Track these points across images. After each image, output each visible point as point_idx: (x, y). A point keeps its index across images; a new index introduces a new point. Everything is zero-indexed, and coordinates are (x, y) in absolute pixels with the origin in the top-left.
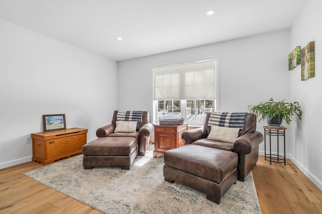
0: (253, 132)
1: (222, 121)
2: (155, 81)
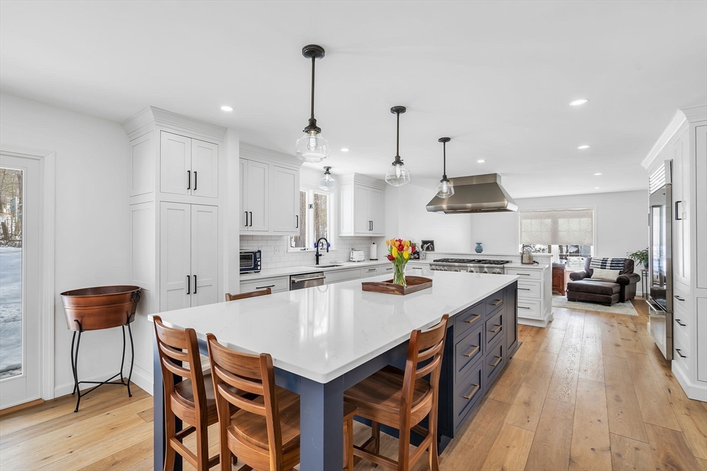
0: (632, 273)
1: (603, 265)
2: (521, 225)
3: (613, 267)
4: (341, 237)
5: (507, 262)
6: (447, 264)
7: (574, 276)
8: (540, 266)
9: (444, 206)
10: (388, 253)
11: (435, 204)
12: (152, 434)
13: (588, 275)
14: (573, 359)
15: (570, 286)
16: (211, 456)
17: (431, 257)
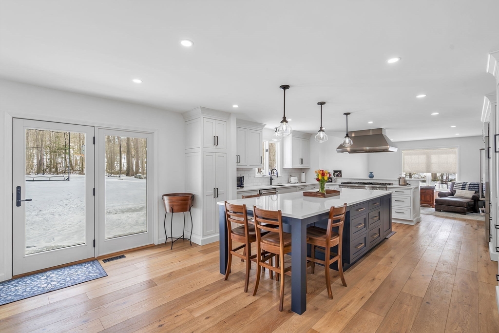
1: (463, 187)
2: (404, 159)
3: (470, 189)
4: (284, 168)
5: (390, 184)
6: (349, 185)
7: (441, 195)
8: (411, 187)
9: (348, 149)
10: (316, 177)
11: (342, 148)
12: (219, 255)
13: (452, 194)
14: (427, 241)
15: (437, 201)
16: (252, 254)
17: (340, 181)
